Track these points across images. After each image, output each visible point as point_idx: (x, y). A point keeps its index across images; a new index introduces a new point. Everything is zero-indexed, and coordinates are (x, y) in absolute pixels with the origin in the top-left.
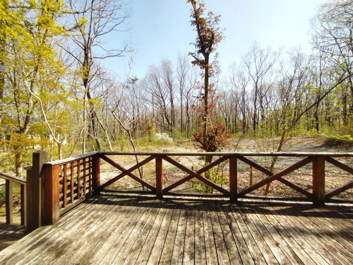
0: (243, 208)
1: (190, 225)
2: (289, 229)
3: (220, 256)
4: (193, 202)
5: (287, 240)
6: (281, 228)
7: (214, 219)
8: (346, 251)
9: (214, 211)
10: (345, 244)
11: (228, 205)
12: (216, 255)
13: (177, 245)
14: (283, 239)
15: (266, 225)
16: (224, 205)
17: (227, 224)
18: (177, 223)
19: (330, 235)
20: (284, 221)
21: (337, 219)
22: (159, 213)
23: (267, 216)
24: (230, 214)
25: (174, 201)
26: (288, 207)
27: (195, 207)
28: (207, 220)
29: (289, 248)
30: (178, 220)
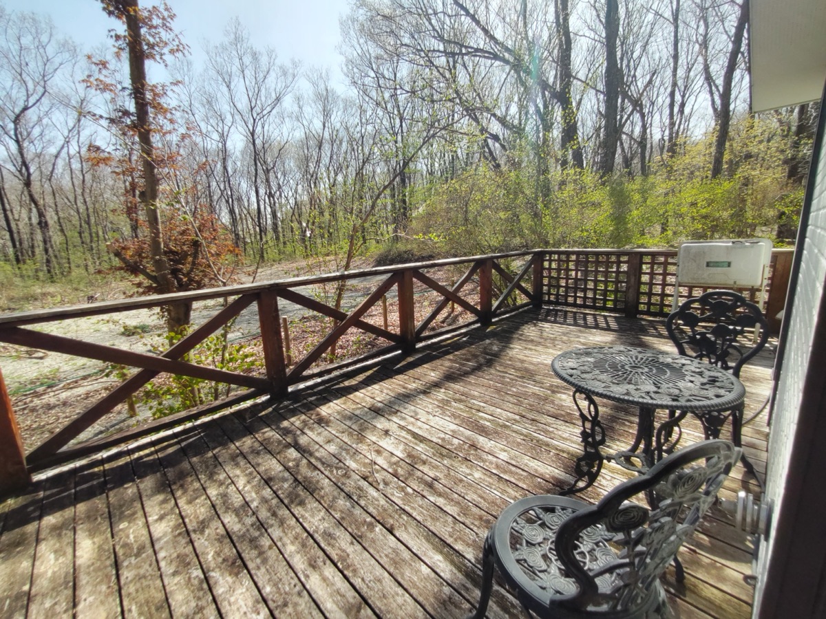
0: (305, 401)
1: (190, 502)
2: (390, 402)
3: (302, 516)
4: (172, 442)
5: (395, 419)
6: (380, 405)
7: (252, 452)
8: (457, 396)
9: (245, 436)
10: (453, 389)
11: (270, 409)
12: (294, 519)
13: (175, 574)
14: (389, 420)
15: (357, 412)
16: (263, 413)
17: (288, 446)
18: (141, 522)
19: (437, 385)
20: (379, 393)
21: (434, 362)
22: (42, 536)
23: (351, 396)
24: (285, 424)
25: (96, 469)
26: (375, 369)
27: (184, 452)
28: (237, 465)
29: (402, 428)
30: (140, 513)
